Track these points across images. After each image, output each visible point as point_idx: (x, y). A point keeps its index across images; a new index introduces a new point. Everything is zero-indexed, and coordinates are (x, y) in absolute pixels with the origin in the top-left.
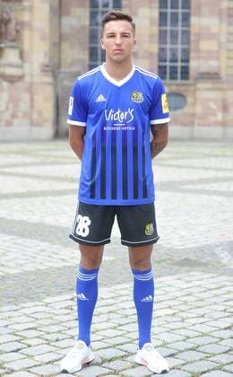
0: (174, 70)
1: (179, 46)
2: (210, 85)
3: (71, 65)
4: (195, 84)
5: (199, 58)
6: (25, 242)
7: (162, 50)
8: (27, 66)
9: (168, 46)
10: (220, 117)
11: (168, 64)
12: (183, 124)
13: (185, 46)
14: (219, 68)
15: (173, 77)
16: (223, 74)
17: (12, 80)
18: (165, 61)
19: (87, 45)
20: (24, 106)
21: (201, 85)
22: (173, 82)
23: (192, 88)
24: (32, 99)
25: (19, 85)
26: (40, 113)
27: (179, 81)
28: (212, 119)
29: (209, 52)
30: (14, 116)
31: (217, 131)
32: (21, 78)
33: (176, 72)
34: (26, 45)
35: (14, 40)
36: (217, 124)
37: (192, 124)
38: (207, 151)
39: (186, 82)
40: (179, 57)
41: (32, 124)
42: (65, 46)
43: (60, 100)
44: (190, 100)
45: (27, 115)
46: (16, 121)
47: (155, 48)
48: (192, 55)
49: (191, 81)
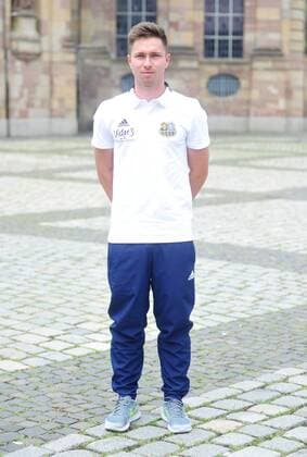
0: (223, 45)
1: (231, 15)
2: (269, 64)
3: (95, 38)
4: (250, 63)
5: (255, 30)
7: (209, 19)
8: (45, 40)
9: (217, 15)
10: (282, 104)
11: (216, 37)
12: (236, 114)
13: (237, 15)
14: (281, 42)
15: (223, 55)
16: (286, 50)
17: (27, 58)
18: (213, 33)
19: (114, 14)
20: (42, 91)
21: (258, 64)
22: (225, 60)
23: (246, 68)
24: (52, 83)
25: (35, 65)
26: (61, 101)
27: (231, 59)
28: (271, 106)
29: (269, 22)
30: (30, 105)
31: (278, 123)
32: (38, 55)
33: (227, 48)
34: (44, 15)
35: (29, 7)
36: (279, 113)
37: (247, 114)
39: (239, 60)
40: (231, 28)
41: (52, 116)
42: (86, 15)
43: (81, 83)
44: (244, 83)
46: (32, 112)
47: (200, 17)
48: (247, 26)
49: (246, 59)
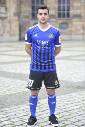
0: (64, 14)
1: (66, 5)
2: (77, 19)
3: (25, 12)
4: (72, 19)
5: (73, 9)
6: (16, 81)
7: (59, 7)
8: (8, 13)
9: (62, 5)
10: (81, 31)
11: (62, 12)
12: (68, 34)
13: (68, 5)
14: (81, 13)
16: (83, 15)
17: (3, 19)
18: (60, 11)
19: (31, 5)
20: (7, 28)
21: (74, 20)
22: (64, 18)
23: (71, 21)
24: (11, 27)
25: (5, 21)
26: (14, 31)
27: (66, 18)
28: (78, 32)
29: (77, 7)
30: (4, 32)
31: (80, 37)
32: (6, 18)
33: (65, 15)
34: (8, 5)
35: (3, 3)
36: (80, 34)
37: (71, 34)
38: (77, 44)
39: (68, 18)
40: (66, 9)
41: (11, 35)
42: (23, 6)
43: (21, 26)
44: (70, 25)
45: (9, 32)
46: (5, 35)
47: (56, 6)
48: (71, 8)
49: (70, 18)
